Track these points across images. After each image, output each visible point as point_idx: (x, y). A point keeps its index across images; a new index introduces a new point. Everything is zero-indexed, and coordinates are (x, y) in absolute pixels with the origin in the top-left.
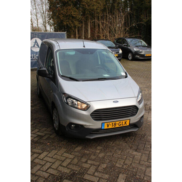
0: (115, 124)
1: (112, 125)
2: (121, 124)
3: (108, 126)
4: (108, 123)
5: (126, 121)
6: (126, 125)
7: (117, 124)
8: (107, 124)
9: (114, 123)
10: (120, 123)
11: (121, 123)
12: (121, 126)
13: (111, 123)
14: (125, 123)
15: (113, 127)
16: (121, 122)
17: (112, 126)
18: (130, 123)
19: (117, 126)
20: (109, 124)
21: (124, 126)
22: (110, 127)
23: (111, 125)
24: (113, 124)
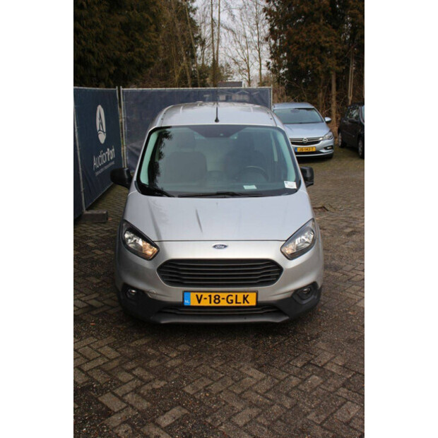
0: (218, 299)
1: (208, 298)
2: (232, 301)
3: (199, 301)
4: (199, 294)
5: (246, 294)
6: (248, 305)
7: (223, 299)
8: (197, 296)
9: (213, 295)
10: (230, 298)
11: (234, 298)
12: (234, 304)
13: (206, 295)
14: (245, 298)
15: (213, 304)
16: (234, 294)
17: (210, 303)
18: (259, 300)
19: (223, 303)
20: (202, 296)
21: (242, 304)
22: (205, 303)
23: (205, 299)
24: (213, 299)
